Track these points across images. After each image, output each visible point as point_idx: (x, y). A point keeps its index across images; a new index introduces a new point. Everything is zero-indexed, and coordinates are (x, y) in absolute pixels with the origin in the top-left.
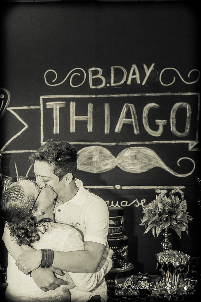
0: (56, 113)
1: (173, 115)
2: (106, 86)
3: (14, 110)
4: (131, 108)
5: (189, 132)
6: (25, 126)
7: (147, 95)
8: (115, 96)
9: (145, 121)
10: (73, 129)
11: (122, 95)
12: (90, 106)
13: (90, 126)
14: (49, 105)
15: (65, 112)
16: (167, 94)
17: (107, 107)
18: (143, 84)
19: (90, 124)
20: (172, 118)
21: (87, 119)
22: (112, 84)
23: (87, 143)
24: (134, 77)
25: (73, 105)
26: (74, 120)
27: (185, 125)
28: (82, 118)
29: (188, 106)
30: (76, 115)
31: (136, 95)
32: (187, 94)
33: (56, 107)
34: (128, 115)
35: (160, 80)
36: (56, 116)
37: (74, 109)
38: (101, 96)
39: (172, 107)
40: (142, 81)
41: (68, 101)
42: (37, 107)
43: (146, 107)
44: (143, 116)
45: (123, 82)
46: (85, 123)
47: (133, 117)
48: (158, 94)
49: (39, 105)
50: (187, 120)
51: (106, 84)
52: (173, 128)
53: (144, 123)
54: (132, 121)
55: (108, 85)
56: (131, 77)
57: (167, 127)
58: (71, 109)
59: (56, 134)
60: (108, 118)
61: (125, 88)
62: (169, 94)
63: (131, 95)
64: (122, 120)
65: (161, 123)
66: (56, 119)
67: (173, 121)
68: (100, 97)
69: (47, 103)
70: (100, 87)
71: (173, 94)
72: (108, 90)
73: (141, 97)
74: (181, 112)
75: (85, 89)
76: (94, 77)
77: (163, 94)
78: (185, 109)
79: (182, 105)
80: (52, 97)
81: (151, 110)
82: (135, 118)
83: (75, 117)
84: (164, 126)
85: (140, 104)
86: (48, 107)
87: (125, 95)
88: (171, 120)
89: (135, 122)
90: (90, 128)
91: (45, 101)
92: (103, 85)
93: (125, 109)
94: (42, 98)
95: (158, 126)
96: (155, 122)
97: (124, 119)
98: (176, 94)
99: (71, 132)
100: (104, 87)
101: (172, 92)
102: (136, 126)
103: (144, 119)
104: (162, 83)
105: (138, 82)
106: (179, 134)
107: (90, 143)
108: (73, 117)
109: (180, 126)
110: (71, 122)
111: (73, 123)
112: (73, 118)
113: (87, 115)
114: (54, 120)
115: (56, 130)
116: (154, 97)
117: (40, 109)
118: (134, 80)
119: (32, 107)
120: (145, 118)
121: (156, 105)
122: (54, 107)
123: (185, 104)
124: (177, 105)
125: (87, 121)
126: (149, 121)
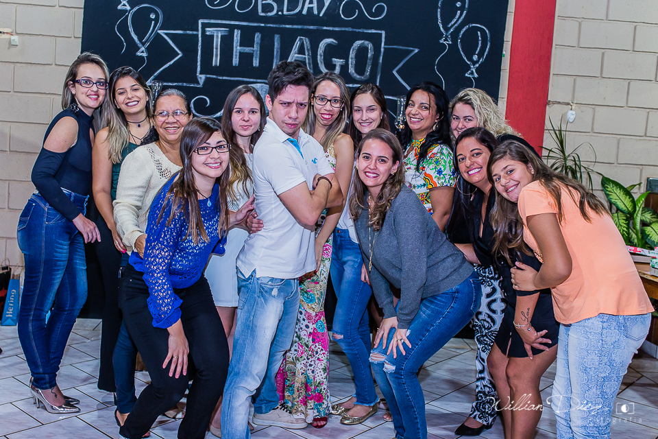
0: (217, 42)
1: (352, 54)
2: (277, 14)
3: (166, 34)
4: (305, 42)
5: (370, 75)
6: (179, 54)
7: (325, 28)
8: (287, 26)
9: (320, 59)
10: (235, 61)
11: (295, 27)
12: (257, 37)
13: (256, 60)
14: (209, 31)
15: (227, 41)
16: (347, 29)
17: (277, 38)
18: (321, 15)
19: (256, 57)
20: (352, 58)
21: (253, 51)
22: (285, 13)
23: (252, 80)
24: (311, 6)
25: (237, 34)
26: (238, 51)
27: (366, 66)
28: (247, 50)
29: (370, 46)
30: (240, 46)
31: (312, 27)
32: (370, 31)
33: (217, 34)
34: (301, 51)
35: (341, 12)
36: (217, 45)
37: (239, 38)
38: (272, 25)
39: (352, 45)
40: (319, 12)
41: (232, 28)
42: (195, 33)
43: (322, 42)
44: (319, 54)
45: (297, 10)
46: (250, 56)
47: (306, 53)
48: (337, 29)
49: (197, 30)
50: (368, 61)
51: (278, 11)
52: (351, 70)
53: (319, 62)
54: (305, 58)
55: (280, 13)
56: (307, 5)
57: (344, 68)
58: (235, 38)
59: (216, 66)
60: (278, 52)
61: (299, 18)
62: (350, 29)
63: (306, 27)
64: (294, 56)
65: (338, 62)
66: (217, 49)
67: (352, 61)
68: (270, 27)
69: (207, 29)
70: (270, 14)
71: (354, 30)
72: (280, 19)
73: (317, 30)
74: (362, 51)
75: (253, 16)
76: (264, 2)
77: (343, 29)
78: (366, 49)
79: (363, 43)
80: (212, 21)
81: (329, 46)
82: (308, 55)
83: (238, 48)
84: (342, 66)
85: (315, 38)
86: (208, 33)
87: (299, 27)
88: (350, 60)
89: (309, 59)
90: (256, 63)
91: (204, 25)
92: (275, 12)
93: (297, 44)
94: (200, 21)
95: (335, 66)
96: (331, 61)
97: (296, 55)
98: (357, 30)
99: (234, 65)
100: (275, 15)
101: (353, 28)
102: (309, 64)
103: (319, 57)
104: (342, 16)
105: (316, 12)
106: (358, 77)
107: (255, 80)
108: (236, 47)
109: (360, 69)
110: (234, 54)
111: (236, 55)
112: (237, 49)
113: (253, 47)
114: (214, 50)
115: (216, 61)
116: (333, 31)
117: (198, 35)
118: (310, 9)
119: (188, 32)
120: (321, 56)
121: (334, 41)
122: (215, 34)
123: (367, 42)
124: (358, 43)
125: (253, 54)
126: (324, 60)
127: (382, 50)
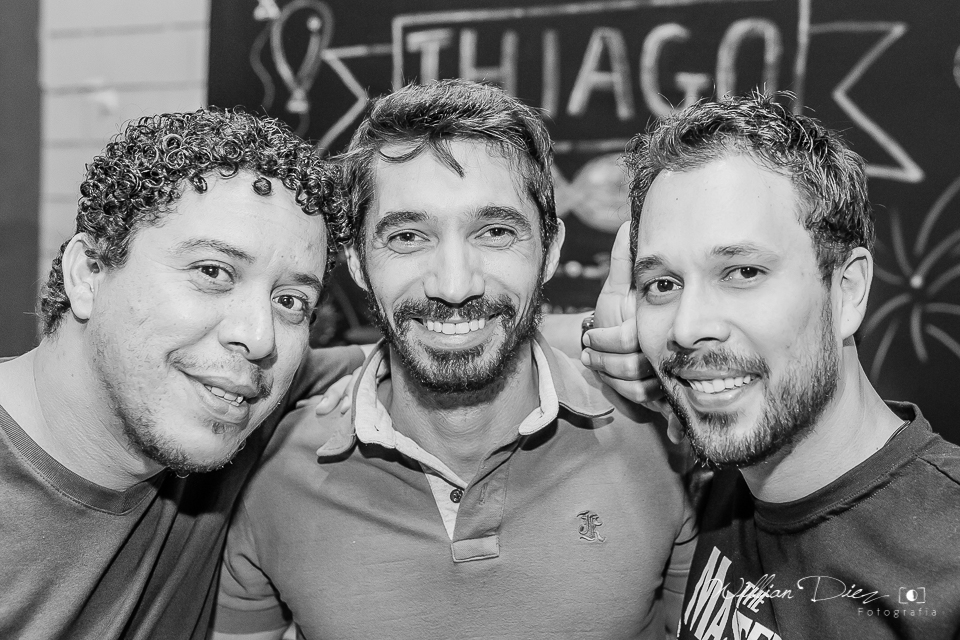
4: (612, 44)
9: (648, 80)
20: (725, 71)
25: (468, 42)
29: (769, 32)
30: (477, 67)
34: (605, 65)
38: (538, 11)
39: (725, 33)
41: (457, 28)
42: (380, 49)
44: (643, 67)
47: (616, 68)
49: (388, 40)
50: (767, 70)
53: (644, 88)
54: (613, 81)
63: (613, 4)
64: (589, 77)
65: (692, 82)
67: (725, 80)
74: (751, 48)
78: (761, 41)
79: (752, 29)
81: (669, 48)
84: (701, 92)
88: (721, 77)
89: (622, 82)
91: (406, 30)
93: (593, 48)
94: (399, 23)
95: (684, 92)
96: (676, 83)
97: (594, 76)
102: (624, 94)
103: (643, 74)
108: (466, 70)
116: (676, 7)
117: (389, 58)
120: (648, 72)
121: (681, 30)
123: (761, 25)
124: (739, 29)
127: (803, 39)
